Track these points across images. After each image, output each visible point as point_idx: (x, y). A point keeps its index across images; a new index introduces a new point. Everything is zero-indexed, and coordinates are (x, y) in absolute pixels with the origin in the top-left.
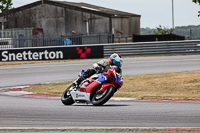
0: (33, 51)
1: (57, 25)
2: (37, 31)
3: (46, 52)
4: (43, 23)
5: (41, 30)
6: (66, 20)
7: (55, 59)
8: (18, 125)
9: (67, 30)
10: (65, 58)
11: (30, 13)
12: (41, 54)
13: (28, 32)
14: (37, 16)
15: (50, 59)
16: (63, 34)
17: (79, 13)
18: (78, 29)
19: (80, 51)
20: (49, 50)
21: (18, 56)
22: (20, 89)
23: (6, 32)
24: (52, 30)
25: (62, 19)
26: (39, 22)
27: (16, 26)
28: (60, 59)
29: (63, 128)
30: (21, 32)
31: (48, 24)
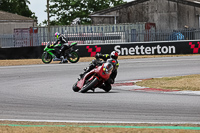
0: (145, 45)
1: (170, 20)
2: (150, 25)
3: (158, 47)
4: (156, 18)
5: (154, 25)
6: (179, 14)
7: (168, 53)
8: (131, 119)
9: (179, 24)
10: (177, 53)
11: (143, 8)
12: (154, 48)
13: (140, 27)
14: (150, 10)
15: (162, 54)
16: (176, 29)
17: (192, 7)
18: (190, 24)
19: (193, 46)
20: (162, 45)
21: (130, 51)
22: (133, 84)
23: (119, 26)
24: (164, 24)
25: (174, 14)
26: (152, 17)
27: (129, 21)
28: (172, 53)
29: (176, 123)
30: (134, 26)
31: (161, 18)
